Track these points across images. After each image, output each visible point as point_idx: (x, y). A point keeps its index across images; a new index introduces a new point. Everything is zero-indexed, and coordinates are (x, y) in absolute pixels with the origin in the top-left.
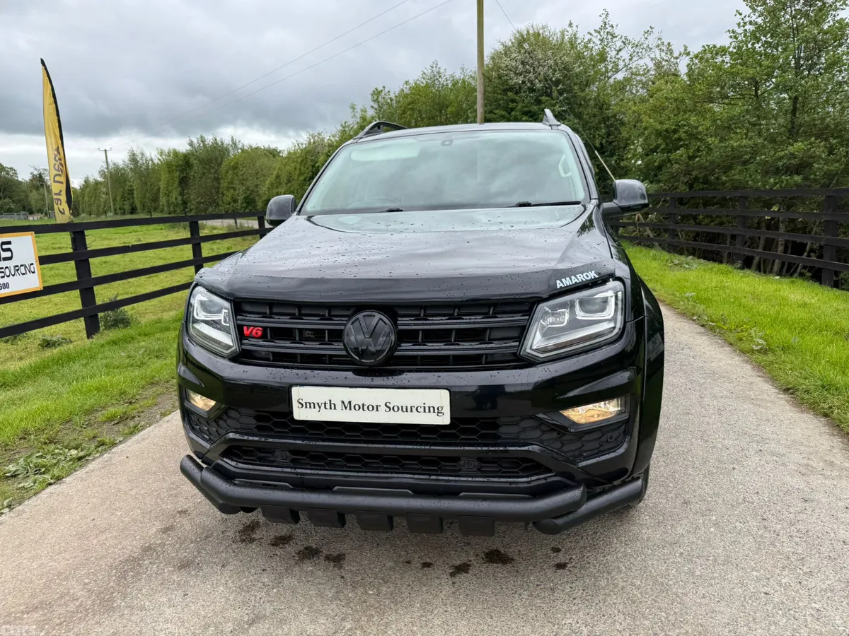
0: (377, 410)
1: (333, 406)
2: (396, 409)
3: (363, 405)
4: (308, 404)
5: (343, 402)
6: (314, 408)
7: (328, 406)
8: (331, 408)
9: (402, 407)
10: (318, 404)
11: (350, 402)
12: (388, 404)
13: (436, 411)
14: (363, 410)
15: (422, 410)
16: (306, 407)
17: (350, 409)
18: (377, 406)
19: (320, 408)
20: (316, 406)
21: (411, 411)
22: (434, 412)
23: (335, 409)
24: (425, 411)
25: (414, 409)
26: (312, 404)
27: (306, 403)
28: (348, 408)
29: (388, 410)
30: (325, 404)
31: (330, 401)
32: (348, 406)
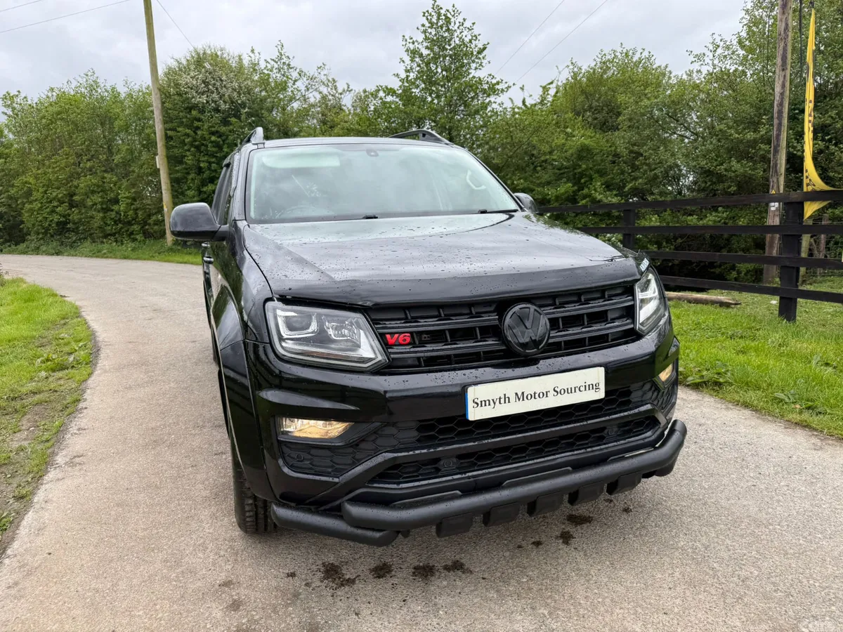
0: (547, 396)
1: (507, 399)
2: (562, 392)
3: (535, 393)
4: (483, 403)
5: (516, 394)
6: (489, 405)
7: (502, 401)
8: (505, 402)
9: (568, 389)
10: (493, 400)
11: (523, 393)
12: (556, 389)
13: (594, 387)
14: (535, 398)
15: (582, 389)
16: (481, 406)
17: (523, 400)
18: (547, 392)
19: (495, 403)
20: (491, 402)
21: (575, 392)
22: (593, 388)
23: (509, 402)
24: (585, 390)
25: (577, 389)
26: (487, 402)
27: (481, 402)
28: (521, 399)
29: (556, 394)
30: (500, 399)
31: (505, 395)
32: (520, 397)
